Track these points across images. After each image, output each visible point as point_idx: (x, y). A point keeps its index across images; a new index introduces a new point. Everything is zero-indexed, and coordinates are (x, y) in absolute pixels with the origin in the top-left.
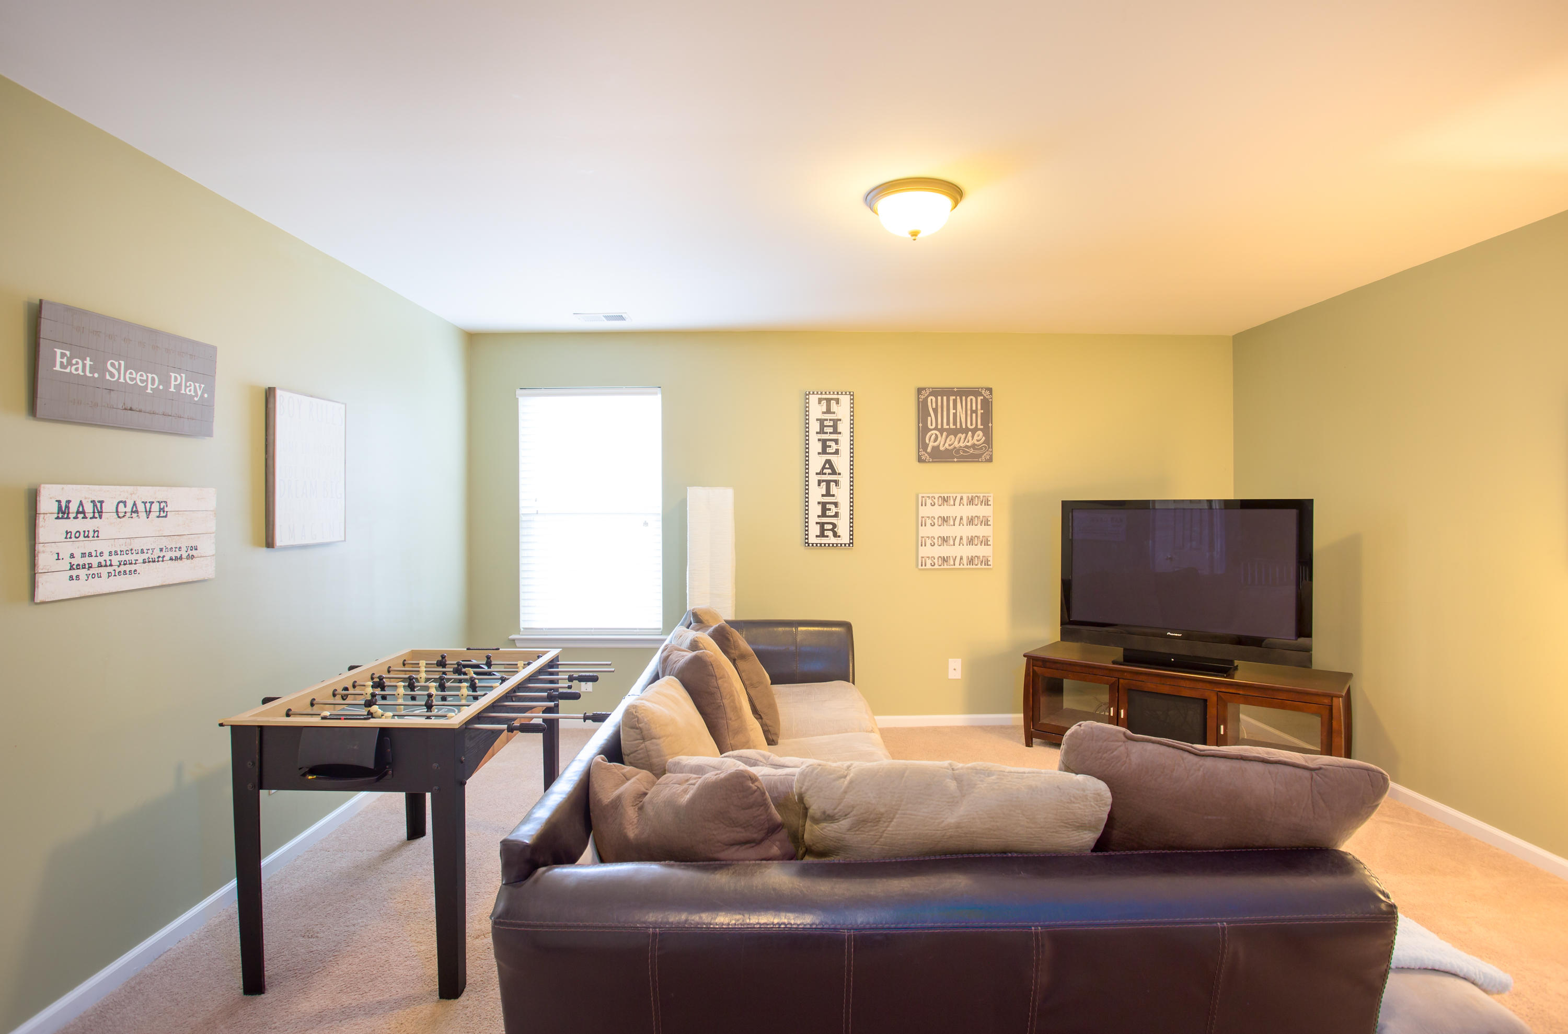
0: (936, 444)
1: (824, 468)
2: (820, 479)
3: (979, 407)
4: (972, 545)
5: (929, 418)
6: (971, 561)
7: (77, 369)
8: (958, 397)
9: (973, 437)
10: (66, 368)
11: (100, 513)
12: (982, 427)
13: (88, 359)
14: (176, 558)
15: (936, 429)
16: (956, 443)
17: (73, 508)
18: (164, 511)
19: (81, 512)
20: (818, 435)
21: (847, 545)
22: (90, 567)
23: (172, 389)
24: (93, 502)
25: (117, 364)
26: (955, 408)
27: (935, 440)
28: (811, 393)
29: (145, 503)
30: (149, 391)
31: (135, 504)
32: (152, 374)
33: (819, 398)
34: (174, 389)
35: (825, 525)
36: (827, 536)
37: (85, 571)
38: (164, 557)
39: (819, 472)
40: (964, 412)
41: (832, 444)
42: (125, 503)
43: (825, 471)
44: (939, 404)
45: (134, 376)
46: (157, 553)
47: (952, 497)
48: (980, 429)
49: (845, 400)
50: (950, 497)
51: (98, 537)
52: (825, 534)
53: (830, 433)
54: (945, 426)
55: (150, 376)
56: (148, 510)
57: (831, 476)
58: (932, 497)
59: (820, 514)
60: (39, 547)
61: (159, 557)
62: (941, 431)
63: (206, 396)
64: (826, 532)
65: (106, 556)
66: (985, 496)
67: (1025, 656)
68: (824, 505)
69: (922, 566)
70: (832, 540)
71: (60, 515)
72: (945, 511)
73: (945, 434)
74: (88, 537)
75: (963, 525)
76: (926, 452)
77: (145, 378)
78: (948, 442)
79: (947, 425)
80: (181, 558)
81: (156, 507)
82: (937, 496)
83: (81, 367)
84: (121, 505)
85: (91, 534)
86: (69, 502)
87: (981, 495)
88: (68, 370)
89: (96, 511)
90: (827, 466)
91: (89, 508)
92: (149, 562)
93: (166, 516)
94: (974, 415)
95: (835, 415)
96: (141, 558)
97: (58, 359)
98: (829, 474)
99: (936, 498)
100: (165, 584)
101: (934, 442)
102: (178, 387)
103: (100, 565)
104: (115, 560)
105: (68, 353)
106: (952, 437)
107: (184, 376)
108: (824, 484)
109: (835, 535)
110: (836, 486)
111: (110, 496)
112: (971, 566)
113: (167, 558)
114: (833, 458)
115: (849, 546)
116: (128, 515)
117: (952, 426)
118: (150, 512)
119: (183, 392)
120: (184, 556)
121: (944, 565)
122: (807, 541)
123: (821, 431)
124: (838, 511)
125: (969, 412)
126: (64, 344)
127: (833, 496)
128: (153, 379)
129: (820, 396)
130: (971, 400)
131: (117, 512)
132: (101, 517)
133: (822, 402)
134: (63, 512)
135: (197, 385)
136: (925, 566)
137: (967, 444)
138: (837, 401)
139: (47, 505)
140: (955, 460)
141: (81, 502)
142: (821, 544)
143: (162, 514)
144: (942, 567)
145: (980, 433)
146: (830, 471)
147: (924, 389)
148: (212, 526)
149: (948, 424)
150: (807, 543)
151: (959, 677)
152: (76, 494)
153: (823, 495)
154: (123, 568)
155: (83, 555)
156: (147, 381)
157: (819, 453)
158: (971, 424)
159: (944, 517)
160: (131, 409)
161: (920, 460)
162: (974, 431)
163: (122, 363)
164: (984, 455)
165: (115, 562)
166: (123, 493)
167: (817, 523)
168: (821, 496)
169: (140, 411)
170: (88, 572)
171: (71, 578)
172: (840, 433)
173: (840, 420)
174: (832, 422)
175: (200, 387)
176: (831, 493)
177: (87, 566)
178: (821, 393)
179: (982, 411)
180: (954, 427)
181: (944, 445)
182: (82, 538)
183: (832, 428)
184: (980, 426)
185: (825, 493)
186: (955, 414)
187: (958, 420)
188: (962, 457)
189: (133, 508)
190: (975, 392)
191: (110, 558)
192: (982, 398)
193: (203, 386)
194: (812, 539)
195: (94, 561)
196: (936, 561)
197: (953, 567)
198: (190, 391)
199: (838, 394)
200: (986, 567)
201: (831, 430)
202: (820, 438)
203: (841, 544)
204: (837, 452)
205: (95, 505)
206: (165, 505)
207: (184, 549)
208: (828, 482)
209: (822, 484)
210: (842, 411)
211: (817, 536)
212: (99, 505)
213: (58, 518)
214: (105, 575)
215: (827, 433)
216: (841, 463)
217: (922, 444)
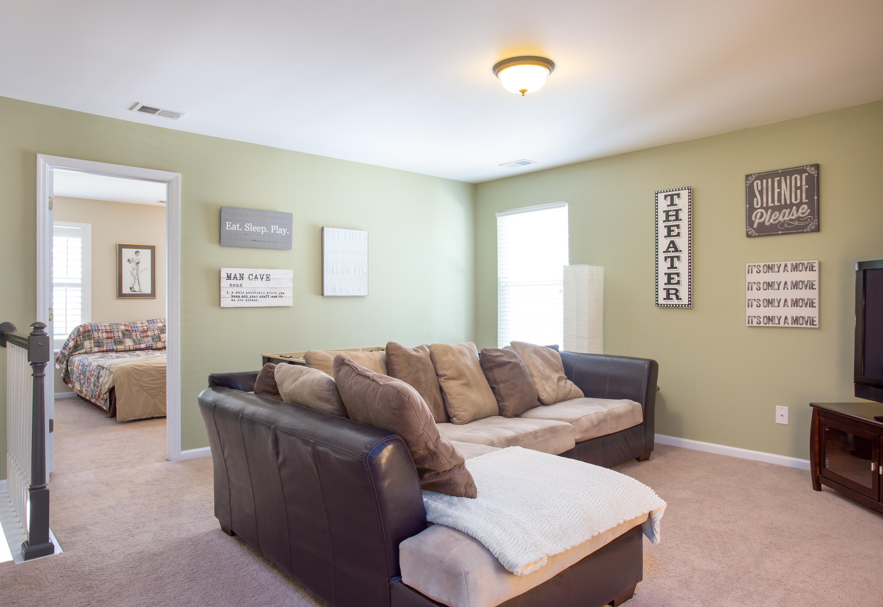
0: (762, 220)
1: (669, 247)
2: (666, 255)
3: (804, 183)
4: (797, 306)
5: (755, 199)
6: (796, 320)
7: (234, 228)
8: (783, 178)
9: (797, 211)
10: (230, 228)
11: (243, 278)
12: (807, 201)
13: (238, 224)
14: (274, 297)
15: (762, 207)
16: (781, 217)
17: (233, 276)
18: (269, 278)
19: (235, 277)
20: (664, 223)
21: (687, 306)
22: (239, 297)
23: (272, 232)
24: (240, 274)
25: (249, 225)
26: (780, 187)
27: (761, 217)
28: (659, 192)
29: (260, 275)
30: (262, 233)
31: (256, 275)
32: (263, 227)
33: (665, 195)
34: (273, 232)
35: (670, 291)
36: (672, 299)
37: (237, 298)
38: (269, 296)
39: (665, 250)
40: (788, 190)
41: (675, 229)
42: (252, 275)
43: (670, 250)
44: (765, 186)
45: (256, 228)
46: (266, 294)
47: (777, 264)
48: (805, 203)
49: (685, 194)
50: (774, 265)
51: (242, 286)
52: (670, 298)
53: (674, 220)
54: (770, 204)
55: (262, 228)
56: (262, 278)
57: (674, 253)
58: (758, 266)
59: (667, 282)
60: (221, 289)
61: (267, 296)
62: (766, 209)
63: (288, 233)
64: (670, 296)
65: (245, 294)
66: (810, 263)
67: (811, 405)
68: (669, 275)
69: (749, 323)
70: (675, 302)
71: (228, 278)
72: (770, 277)
73: (770, 211)
74: (238, 286)
75: (787, 289)
76: (753, 228)
77: (260, 229)
78: (773, 217)
79: (772, 203)
80: (276, 297)
81: (265, 277)
82: (762, 264)
83: (236, 227)
84: (251, 275)
85: (239, 285)
86: (231, 274)
87: (806, 262)
88: (231, 229)
89: (241, 277)
90: (671, 246)
91: (238, 276)
92: (262, 297)
93: (270, 280)
94: (799, 191)
95: (677, 206)
96: (259, 295)
97: (227, 226)
98: (673, 252)
99: (762, 267)
100: (269, 306)
101: (760, 219)
102: (275, 231)
103: (243, 297)
104: (249, 295)
105: (231, 223)
106: (777, 213)
107: (277, 226)
108: (669, 260)
109: (678, 298)
110: (678, 260)
111: (246, 272)
112: (796, 326)
113: (270, 296)
114: (676, 239)
115: (688, 306)
116: (254, 279)
117: (776, 203)
118: (263, 278)
119: (277, 232)
120: (278, 296)
121: (769, 324)
122: (657, 302)
123: (667, 220)
124: (680, 279)
125: (793, 189)
126: (229, 220)
127: (676, 268)
128: (264, 229)
129: (666, 194)
130: (796, 178)
131: (249, 278)
132: (243, 280)
133: (667, 198)
134: (229, 277)
135: (284, 229)
136: (752, 323)
137: (792, 218)
138: (678, 195)
139: (224, 275)
140: (780, 232)
141: (235, 274)
142: (667, 305)
143: (268, 279)
144: (767, 325)
145: (806, 206)
146: (673, 249)
147: (751, 175)
148: (291, 285)
149: (773, 201)
150: (657, 304)
151: (786, 423)
152: (234, 271)
153: (668, 268)
154: (251, 298)
155: (236, 292)
156: (261, 230)
157: (665, 237)
158: (796, 200)
159: (769, 282)
160: (255, 241)
161: (748, 236)
162: (798, 206)
163: (251, 224)
164: (809, 226)
165: (249, 296)
166: (251, 271)
167: (664, 289)
168: (667, 268)
169: (259, 241)
170: (238, 299)
171: (232, 300)
172: (681, 220)
173: (681, 210)
174: (675, 212)
175: (285, 230)
176: (674, 266)
177: (238, 297)
178: (667, 192)
179: (807, 186)
180: (779, 204)
181: (769, 220)
182: (236, 286)
183: (675, 217)
184: (804, 200)
185: (670, 266)
186: (779, 194)
187: (783, 198)
188: (787, 229)
189: (255, 277)
190: (800, 171)
191: (247, 294)
192: (807, 174)
193: (286, 229)
194: (661, 301)
195: (241, 295)
196: (761, 320)
197: (778, 325)
198: (280, 232)
199: (679, 190)
200: (812, 326)
201: (674, 218)
202: (666, 225)
203: (682, 305)
204: (678, 235)
205: (241, 275)
206: (269, 276)
207: (278, 293)
208: (672, 258)
209: (668, 260)
210: (683, 203)
211: (664, 299)
212: (242, 275)
213: (227, 279)
214: (244, 300)
215: (671, 221)
216: (682, 243)
217: (750, 222)
